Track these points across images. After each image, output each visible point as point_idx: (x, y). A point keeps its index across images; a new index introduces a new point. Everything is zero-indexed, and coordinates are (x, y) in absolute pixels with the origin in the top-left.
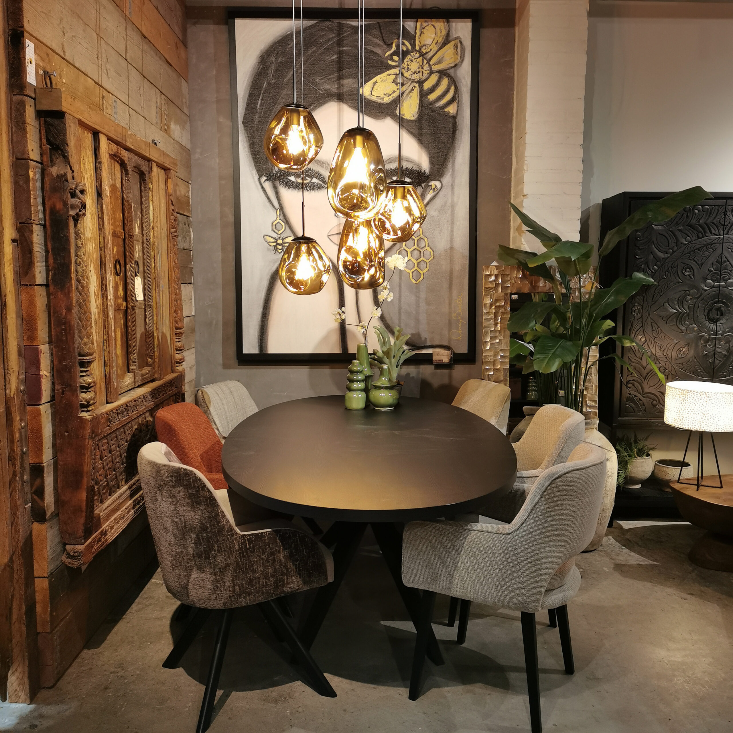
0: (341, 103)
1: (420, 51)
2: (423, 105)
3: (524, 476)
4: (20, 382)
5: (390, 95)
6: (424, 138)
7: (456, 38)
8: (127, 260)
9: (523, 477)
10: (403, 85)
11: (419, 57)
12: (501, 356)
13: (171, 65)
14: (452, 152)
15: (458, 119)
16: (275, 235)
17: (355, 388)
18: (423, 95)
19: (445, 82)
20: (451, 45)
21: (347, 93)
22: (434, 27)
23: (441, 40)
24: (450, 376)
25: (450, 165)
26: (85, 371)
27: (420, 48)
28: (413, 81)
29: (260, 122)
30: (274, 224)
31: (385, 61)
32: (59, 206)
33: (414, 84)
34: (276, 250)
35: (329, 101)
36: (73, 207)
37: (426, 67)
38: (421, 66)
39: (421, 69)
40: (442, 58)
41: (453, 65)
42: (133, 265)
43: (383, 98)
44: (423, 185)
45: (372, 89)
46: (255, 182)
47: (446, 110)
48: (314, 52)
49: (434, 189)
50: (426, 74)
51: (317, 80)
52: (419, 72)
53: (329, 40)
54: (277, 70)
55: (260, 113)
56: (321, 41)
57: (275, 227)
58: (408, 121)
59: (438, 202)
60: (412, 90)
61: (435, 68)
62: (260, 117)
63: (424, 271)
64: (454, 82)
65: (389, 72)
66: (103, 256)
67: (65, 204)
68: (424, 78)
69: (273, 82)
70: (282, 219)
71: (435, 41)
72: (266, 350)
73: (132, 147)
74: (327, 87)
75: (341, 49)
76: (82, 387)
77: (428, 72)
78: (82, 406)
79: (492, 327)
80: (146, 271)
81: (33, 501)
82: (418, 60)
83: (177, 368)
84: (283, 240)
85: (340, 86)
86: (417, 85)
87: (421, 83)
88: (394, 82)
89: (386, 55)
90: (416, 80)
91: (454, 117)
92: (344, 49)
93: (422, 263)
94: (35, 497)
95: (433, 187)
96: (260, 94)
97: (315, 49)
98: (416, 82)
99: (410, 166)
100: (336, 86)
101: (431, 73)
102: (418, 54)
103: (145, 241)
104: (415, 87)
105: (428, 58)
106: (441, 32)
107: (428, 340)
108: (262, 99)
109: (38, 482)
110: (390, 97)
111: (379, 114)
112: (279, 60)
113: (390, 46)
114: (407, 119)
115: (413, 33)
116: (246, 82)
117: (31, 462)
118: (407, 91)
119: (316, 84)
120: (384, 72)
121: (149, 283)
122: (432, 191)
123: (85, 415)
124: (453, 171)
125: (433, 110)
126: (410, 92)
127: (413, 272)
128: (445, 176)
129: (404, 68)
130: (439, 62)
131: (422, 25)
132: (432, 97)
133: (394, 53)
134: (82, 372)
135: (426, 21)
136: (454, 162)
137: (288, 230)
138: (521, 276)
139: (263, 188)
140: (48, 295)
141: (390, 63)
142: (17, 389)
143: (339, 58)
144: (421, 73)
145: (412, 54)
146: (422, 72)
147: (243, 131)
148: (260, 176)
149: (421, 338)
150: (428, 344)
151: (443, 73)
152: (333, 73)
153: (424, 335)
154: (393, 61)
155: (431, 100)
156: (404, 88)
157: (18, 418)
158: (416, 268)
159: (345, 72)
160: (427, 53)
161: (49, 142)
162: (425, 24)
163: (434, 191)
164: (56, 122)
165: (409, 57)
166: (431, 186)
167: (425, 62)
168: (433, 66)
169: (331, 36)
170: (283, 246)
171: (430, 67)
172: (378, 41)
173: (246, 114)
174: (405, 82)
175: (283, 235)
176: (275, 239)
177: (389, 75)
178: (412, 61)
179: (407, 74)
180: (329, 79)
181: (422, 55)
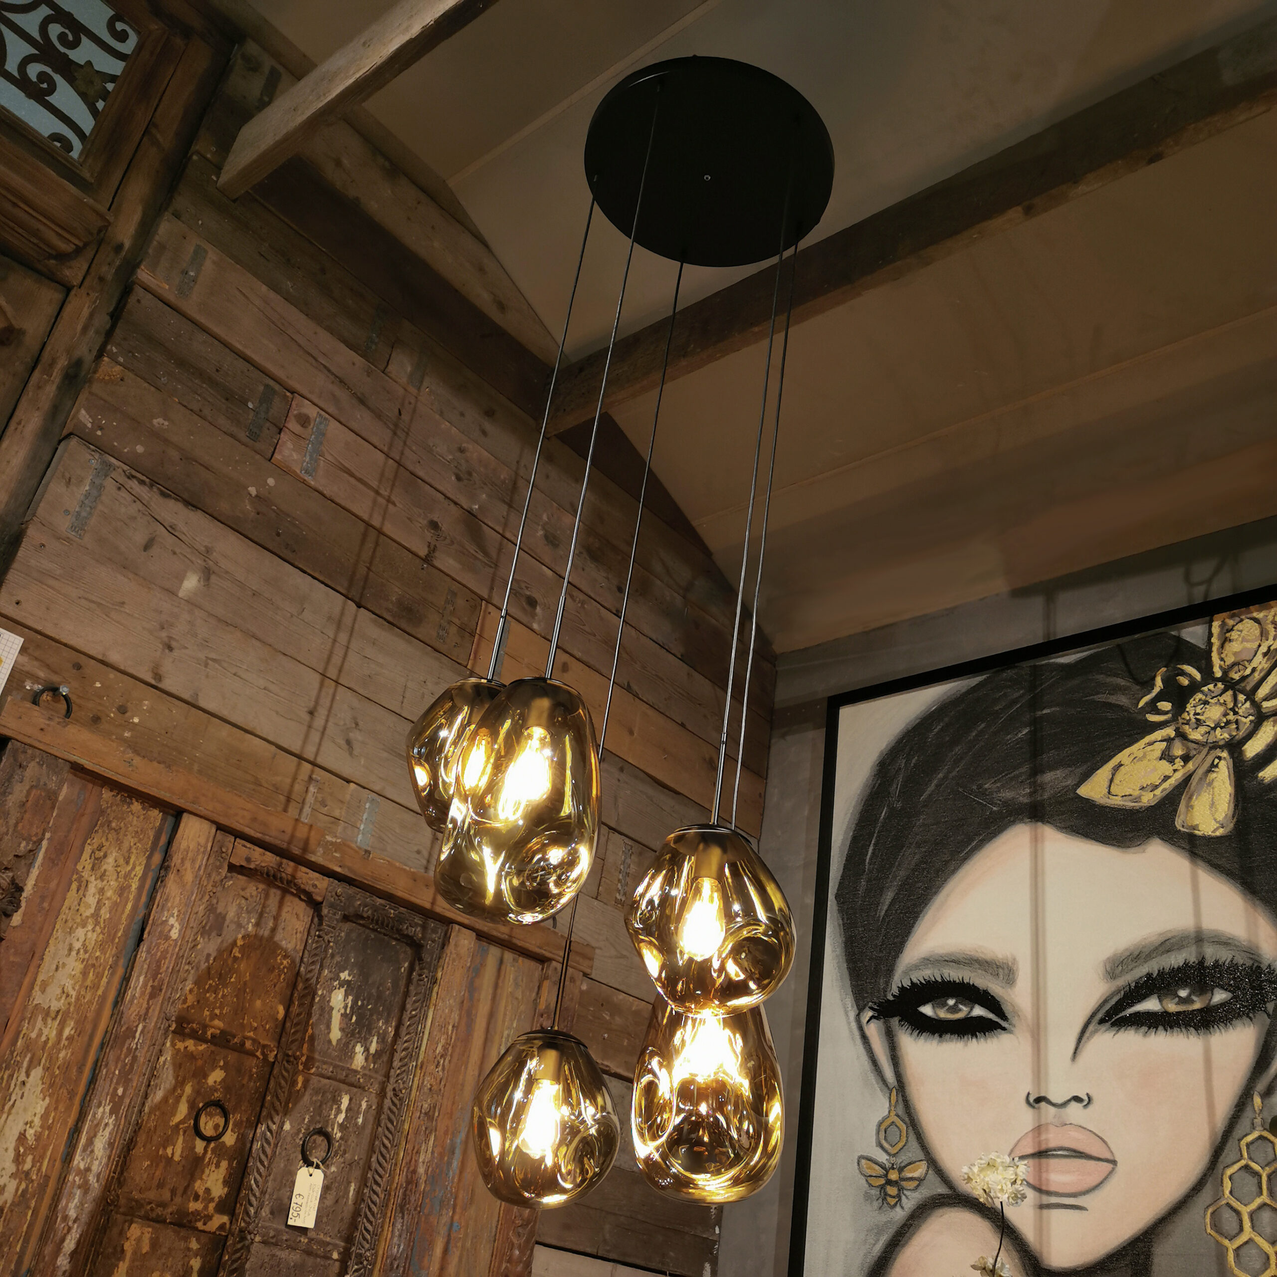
1: (1225, 679)
2: (1248, 795)
5: (1157, 787)
10: (1186, 759)
11: (1224, 691)
13: (663, 786)
16: (883, 1158)
18: (1244, 773)
21: (1053, 801)
22: (1256, 620)
27: (1225, 672)
28: (1215, 746)
29: (869, 891)
30: (883, 1127)
31: (1140, 717)
33: (1218, 752)
34: (884, 1199)
35: (1013, 823)
37: (1245, 707)
38: (1233, 709)
39: (1231, 717)
43: (1140, 797)
45: (1111, 781)
46: (849, 1023)
50: (1246, 725)
51: (986, 786)
52: (1228, 723)
53: (1014, 702)
54: (907, 781)
56: (997, 708)
57: (884, 1135)
58: (1209, 840)
60: (1213, 766)
61: (1271, 706)
62: (869, 881)
65: (1149, 738)
68: (1242, 734)
70: (900, 1113)
74: (1007, 794)
77: (1252, 718)
82: (1222, 698)
84: (901, 1170)
85: (1037, 788)
86: (1225, 754)
87: (1235, 747)
88: (1165, 755)
90: (1221, 743)
92: (1045, 712)
96: (871, 835)
97: (983, 725)
98: (1222, 748)
99: (1225, 956)
100: (1028, 790)
101: (1261, 718)
102: (1221, 687)
104: (1220, 758)
105: (1248, 688)
108: (876, 844)
110: (1158, 792)
111: (1130, 835)
112: (914, 761)
113: (1149, 684)
114: (1204, 837)
115: (1203, 646)
116: (849, 815)
118: (1200, 772)
119: (983, 793)
120: (1137, 741)
126: (1210, 771)
129: (1188, 723)
131: (1223, 624)
132: (1270, 774)
133: (1160, 697)
135: (1232, 617)
137: (913, 1143)
139: (864, 1038)
141: (1153, 718)
143: (1033, 733)
144: (1233, 726)
145: (1205, 689)
146: (1237, 722)
148: (861, 1009)
152: (1020, 765)
154: (1159, 712)
155: (1267, 781)
156: (1191, 766)
159: (1048, 756)
160: (1244, 678)
162: (1231, 622)
165: (1199, 696)
167: (1241, 697)
168: (1265, 704)
170: (901, 1189)
171: (1256, 705)
172: (1121, 682)
173: (843, 877)
174: (1193, 753)
175: (903, 1159)
176: (883, 1168)
177: (1151, 744)
178: (1206, 703)
179: (1196, 735)
180: (1012, 779)
181: (1230, 685)
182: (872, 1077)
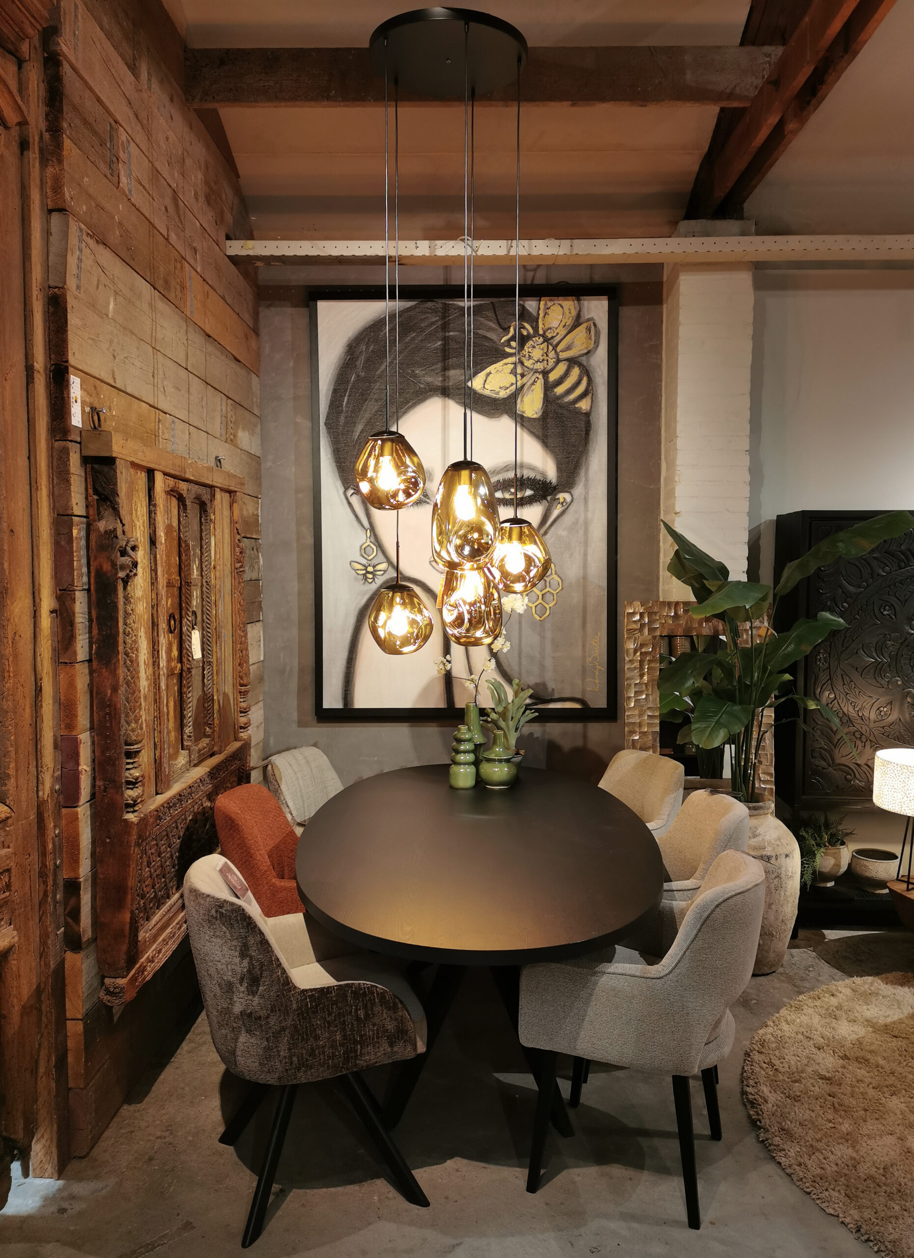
0: (447, 399)
1: (543, 336)
2: (549, 399)
3: (674, 888)
4: (55, 780)
5: (508, 388)
6: (550, 441)
7: (588, 320)
8: (184, 613)
9: (673, 891)
10: (523, 376)
11: (544, 342)
12: (649, 716)
13: (239, 361)
14: (584, 458)
15: (593, 418)
16: (364, 562)
17: (462, 761)
18: (548, 388)
19: (576, 372)
20: (582, 329)
21: (454, 387)
22: (562, 307)
23: (570, 322)
24: (585, 737)
25: (582, 473)
26: (132, 763)
27: (544, 332)
28: (536, 372)
29: (346, 423)
30: (363, 547)
31: (501, 348)
32: (107, 567)
33: (537, 375)
34: (366, 580)
35: (432, 396)
36: (123, 567)
37: (552, 354)
38: (546, 353)
39: (545, 357)
40: (572, 343)
41: (585, 351)
42: (190, 619)
43: (499, 392)
44: (549, 498)
45: (485, 381)
46: (339, 496)
47: (577, 406)
48: (413, 339)
49: (562, 503)
50: (551, 363)
51: (417, 372)
52: (543, 360)
53: (432, 324)
54: (368, 360)
55: (347, 412)
56: (423, 325)
57: (364, 551)
58: (529, 419)
59: (568, 519)
60: (535, 382)
61: (563, 355)
62: (346, 417)
63: (551, 605)
64: (586, 372)
65: (505, 361)
66: (155, 616)
67: (114, 565)
68: (549, 367)
69: (363, 374)
70: (372, 540)
71: (563, 324)
72: (352, 703)
73: (192, 478)
74: (429, 379)
75: (447, 334)
76: (128, 783)
77: (554, 360)
78: (128, 806)
79: (636, 679)
80: (206, 620)
81: (67, 925)
82: (542, 346)
83: (241, 734)
84: (374, 567)
85: (445, 378)
86: (541, 376)
87: (545, 373)
88: (512, 372)
89: (502, 341)
90: (539, 370)
91: (587, 415)
92: (450, 334)
93: (548, 594)
94: (70, 920)
95: (561, 500)
96: (346, 390)
97: (414, 334)
98: (539, 372)
99: (532, 475)
100: (440, 379)
101: (558, 361)
102: (541, 339)
103: (205, 584)
104: (538, 378)
105: (554, 343)
106: (570, 313)
107: (556, 691)
108: (349, 396)
109: (72, 901)
110: (508, 391)
111: (493, 411)
112: (371, 348)
113: (506, 330)
114: (528, 418)
115: (535, 314)
116: (330, 375)
117: (65, 877)
118: (529, 384)
119: (415, 376)
120: (500, 361)
121: (209, 635)
122: (559, 506)
123: (131, 817)
124: (587, 480)
125: (561, 406)
126: (533, 384)
127: (536, 606)
128: (576, 486)
129: (524, 356)
130: (568, 348)
131: (546, 304)
132: (560, 390)
133: (513, 338)
134: (128, 763)
135: (551, 300)
137: (380, 554)
138: (673, 614)
139: (349, 504)
140: (91, 673)
141: (508, 350)
142: (52, 789)
143: (444, 345)
144: (545, 362)
145: (534, 339)
146: (547, 360)
147: (326, 434)
148: (346, 489)
149: (547, 689)
150: (556, 696)
151: (572, 362)
152: (436, 363)
153: (551, 685)
154: (511, 347)
155: (557, 394)
156: (525, 380)
157: (52, 824)
158: (540, 601)
159: (451, 361)
160: (553, 337)
161: (96, 492)
162: (549, 304)
163: (563, 506)
164: (106, 469)
165: (531, 342)
166: (559, 499)
167: (551, 348)
168: (561, 353)
169: (434, 320)
170: (374, 575)
171: (557, 354)
172: (491, 324)
173: (329, 414)
174: (525, 373)
175: (374, 562)
176: (364, 566)
177: (506, 364)
178: (534, 347)
179: (528, 363)
180: (432, 370)
181: (547, 340)
182: (355, 523)
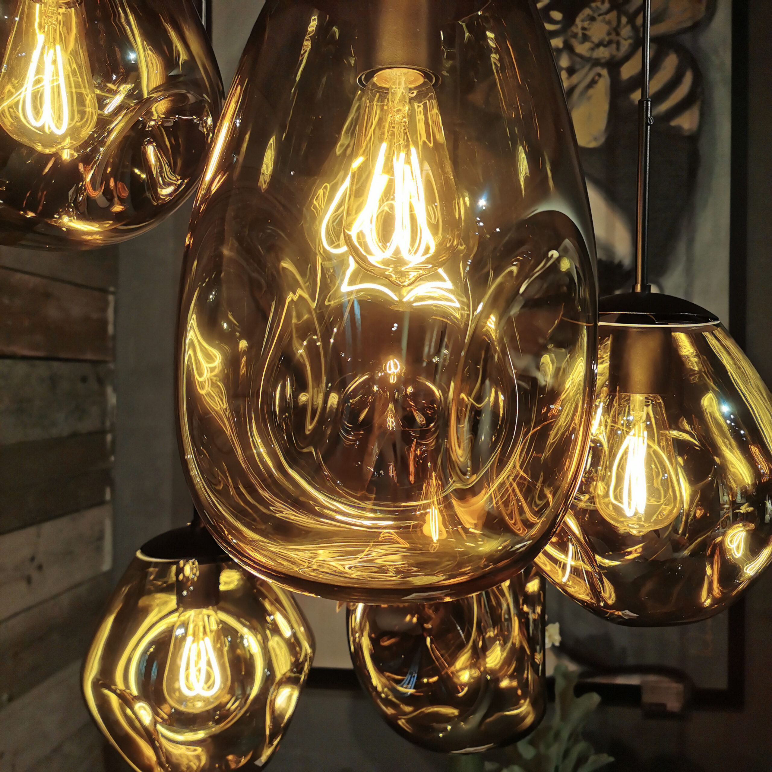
2: (619, 113)
11: (611, 10)
15: (703, 144)
18: (619, 91)
19: (671, 62)
38: (615, 29)
40: (664, 10)
64: (691, 61)
68: (620, 54)
87: (613, 66)
91: (693, 139)
98: (602, 65)
101: (639, 43)
105: (631, 11)
118: (582, 86)
126: (590, 86)
132: (640, 95)
133: (553, 5)
136: (691, 242)
141: (546, 26)
145: (594, 5)
151: (666, 43)
155: (636, 102)
165: (588, 11)
171: (636, 30)
181: (616, 5)
